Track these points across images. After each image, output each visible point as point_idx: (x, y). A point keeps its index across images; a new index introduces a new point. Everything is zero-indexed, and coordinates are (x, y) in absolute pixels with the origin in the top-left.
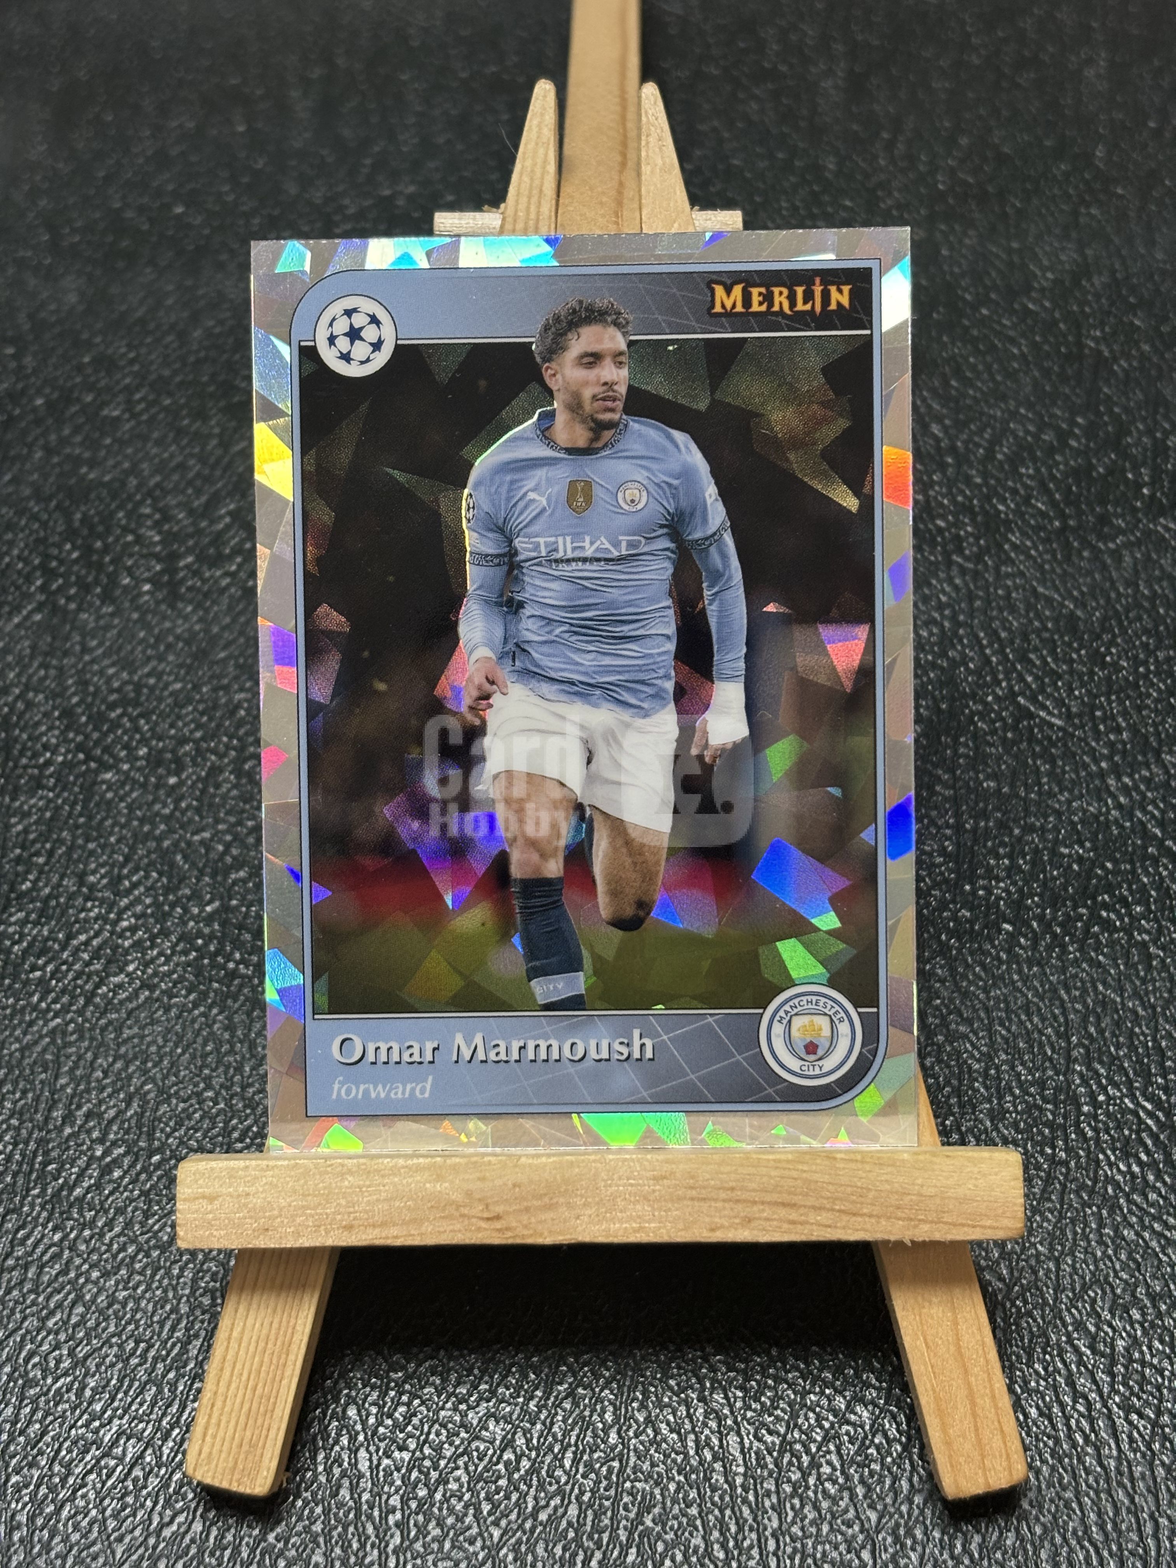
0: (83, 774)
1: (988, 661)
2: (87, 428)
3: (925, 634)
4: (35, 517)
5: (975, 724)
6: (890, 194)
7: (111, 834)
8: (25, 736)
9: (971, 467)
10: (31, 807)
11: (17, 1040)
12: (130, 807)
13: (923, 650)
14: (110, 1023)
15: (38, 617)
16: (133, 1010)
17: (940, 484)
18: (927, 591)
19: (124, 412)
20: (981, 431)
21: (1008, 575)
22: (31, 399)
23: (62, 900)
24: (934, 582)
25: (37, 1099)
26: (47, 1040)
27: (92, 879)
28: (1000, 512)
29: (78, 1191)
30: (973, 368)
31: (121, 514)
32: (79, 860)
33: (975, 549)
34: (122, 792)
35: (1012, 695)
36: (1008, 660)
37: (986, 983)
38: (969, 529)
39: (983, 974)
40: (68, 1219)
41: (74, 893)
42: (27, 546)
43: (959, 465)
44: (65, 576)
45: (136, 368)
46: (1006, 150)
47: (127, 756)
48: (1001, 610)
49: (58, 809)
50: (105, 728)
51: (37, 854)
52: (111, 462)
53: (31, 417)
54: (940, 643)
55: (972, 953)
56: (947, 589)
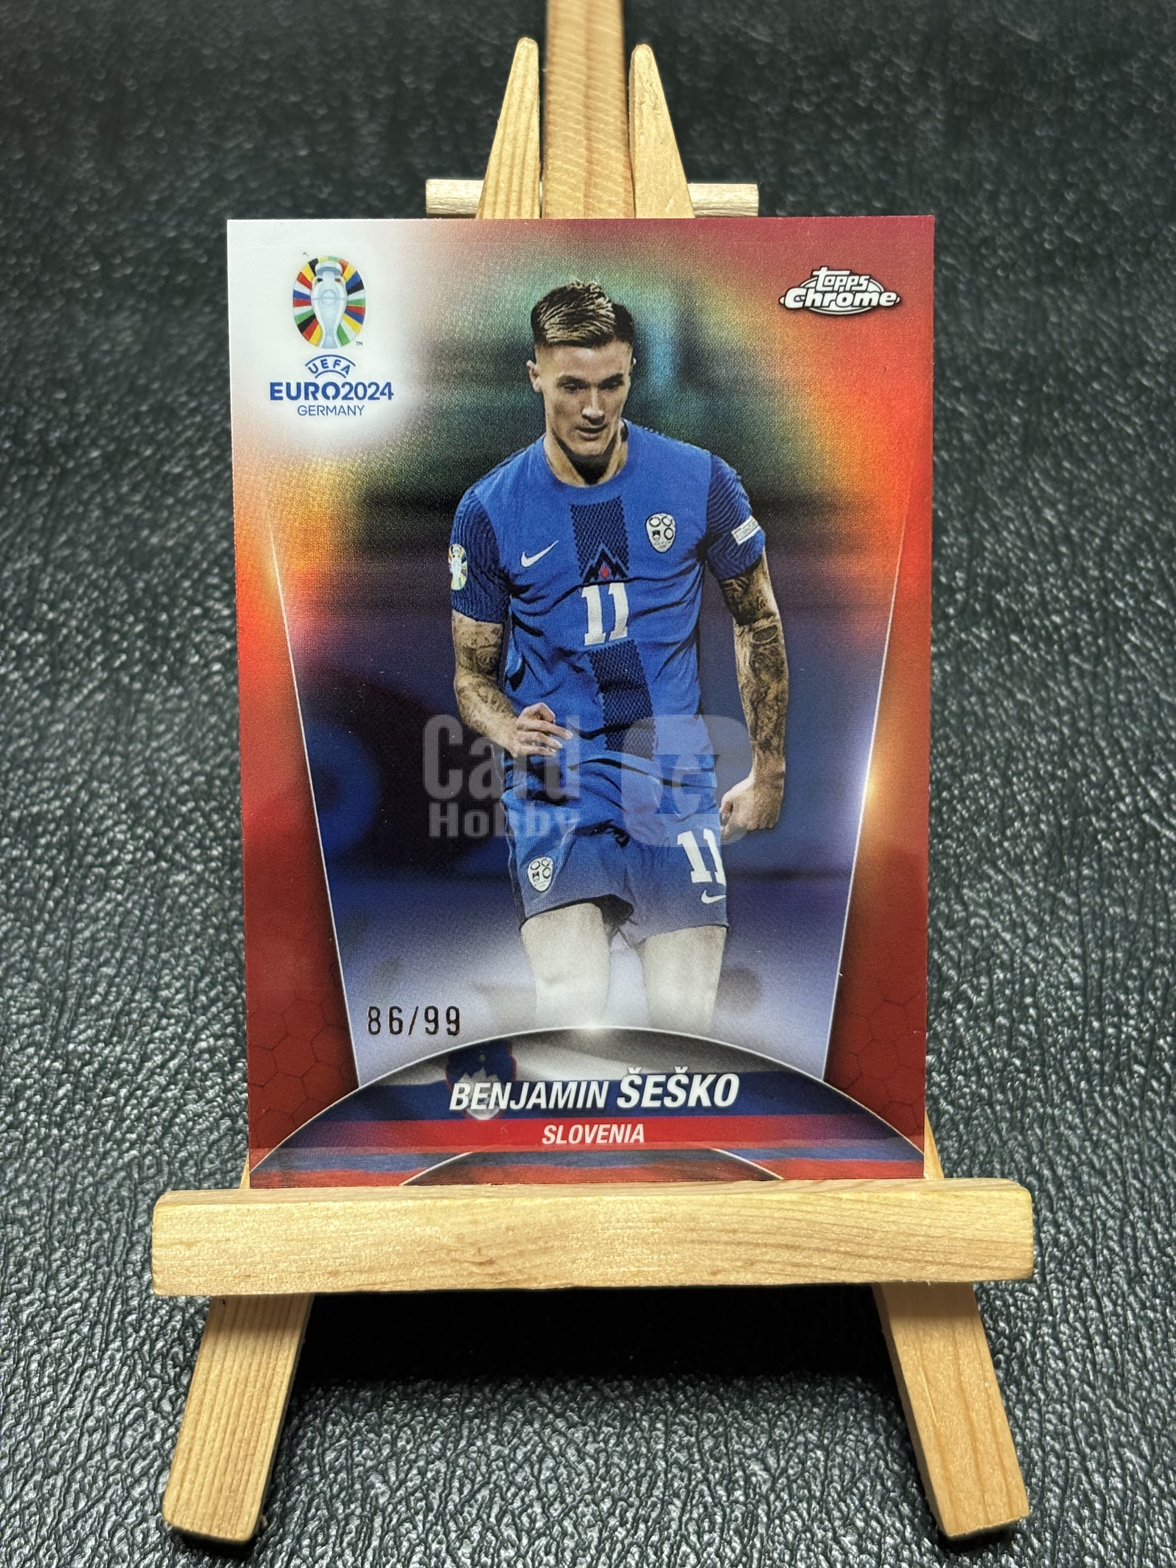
0: (153, 876)
1: (1109, 773)
2: (147, 484)
3: (1044, 742)
4: (94, 585)
5: (1098, 843)
6: (995, 252)
7: (185, 942)
8: (89, 830)
9: (1088, 558)
10: (98, 911)
11: (91, 1173)
12: (206, 915)
13: (1043, 760)
14: (191, 1155)
15: (100, 697)
16: (215, 1142)
17: (1054, 575)
18: (1043, 693)
19: (186, 468)
20: (1095, 520)
21: (1129, 680)
22: (85, 452)
23: (135, 1016)
24: (1051, 684)
25: (114, 1240)
26: (123, 1174)
27: (164, 993)
28: (1117, 609)
29: (160, 1344)
30: (1087, 447)
31: (187, 584)
32: (150, 973)
33: (1094, 649)
34: (195, 896)
35: (1137, 812)
36: (1132, 773)
37: (1118, 1130)
38: (1087, 627)
39: (1114, 1120)
40: (151, 1376)
41: (148, 1009)
42: (86, 616)
43: (1074, 556)
44: (128, 651)
45: (198, 419)
46: (1115, 208)
47: (200, 855)
48: (1122, 717)
49: (128, 912)
50: (177, 823)
51: (106, 963)
52: (174, 525)
53: (86, 471)
54: (1060, 753)
55: (1103, 1097)
56: (1066, 692)
